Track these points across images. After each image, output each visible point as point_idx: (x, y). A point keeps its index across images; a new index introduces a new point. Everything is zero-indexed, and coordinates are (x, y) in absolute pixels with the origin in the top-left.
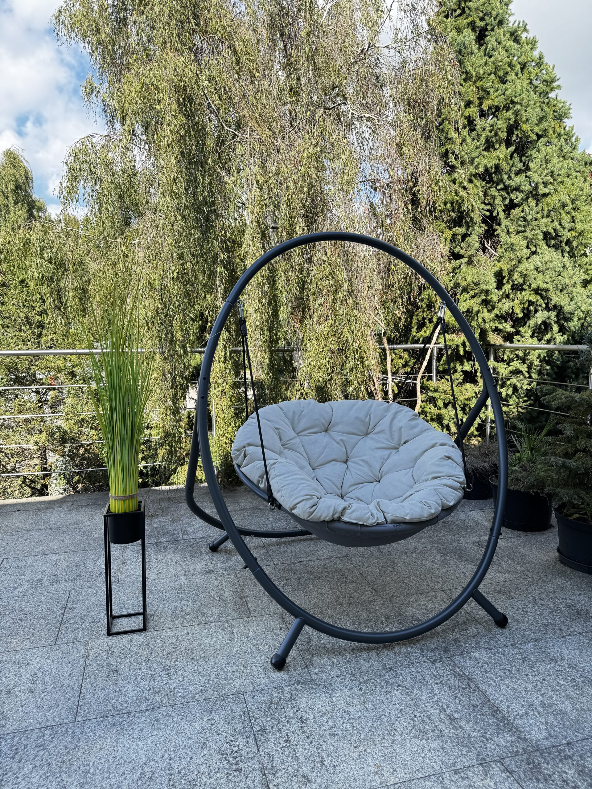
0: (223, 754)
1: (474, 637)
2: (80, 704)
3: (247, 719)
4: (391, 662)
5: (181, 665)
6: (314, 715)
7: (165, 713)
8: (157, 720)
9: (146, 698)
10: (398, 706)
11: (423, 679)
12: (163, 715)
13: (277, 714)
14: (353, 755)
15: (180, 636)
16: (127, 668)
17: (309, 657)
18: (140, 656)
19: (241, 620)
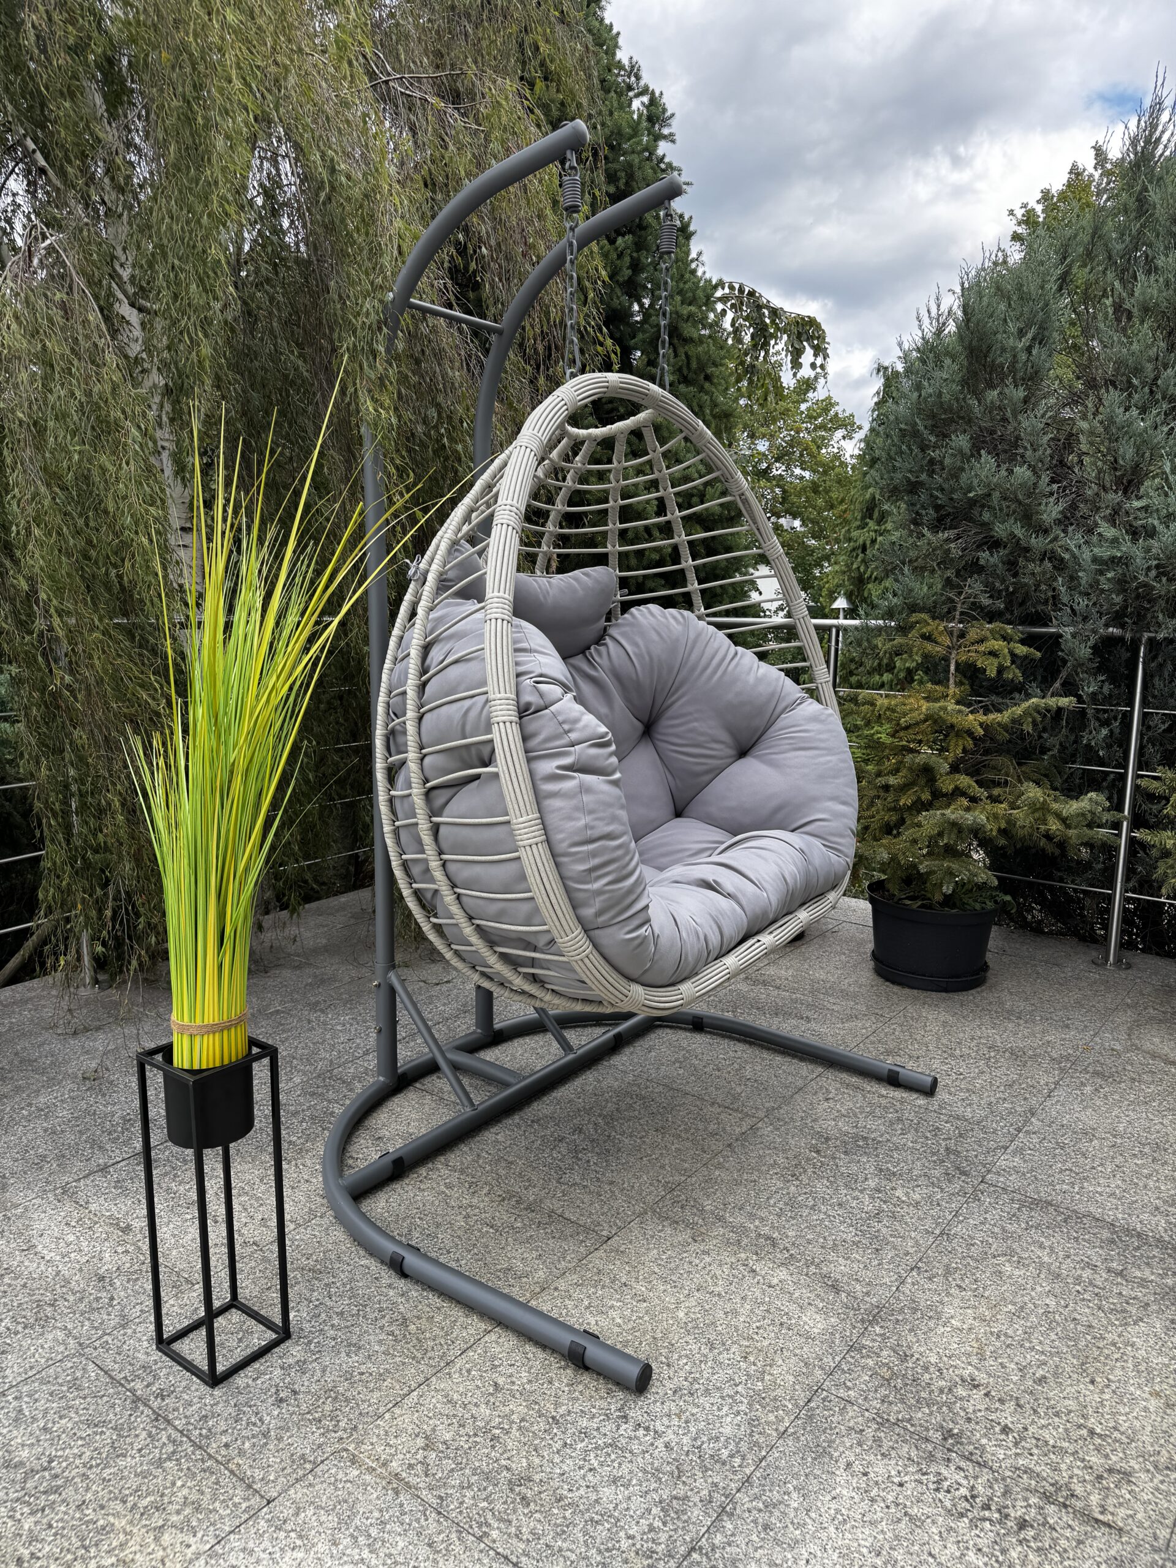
0: (962, 1515)
1: (961, 1135)
3: (897, 1430)
4: (929, 1224)
6: (970, 1364)
7: (761, 1505)
8: (766, 1527)
9: (676, 1498)
10: (1039, 1289)
11: (1004, 1230)
12: (760, 1511)
13: (923, 1394)
14: (1107, 1396)
16: (537, 1461)
17: (813, 1269)
18: (522, 1420)
19: (601, 1253)
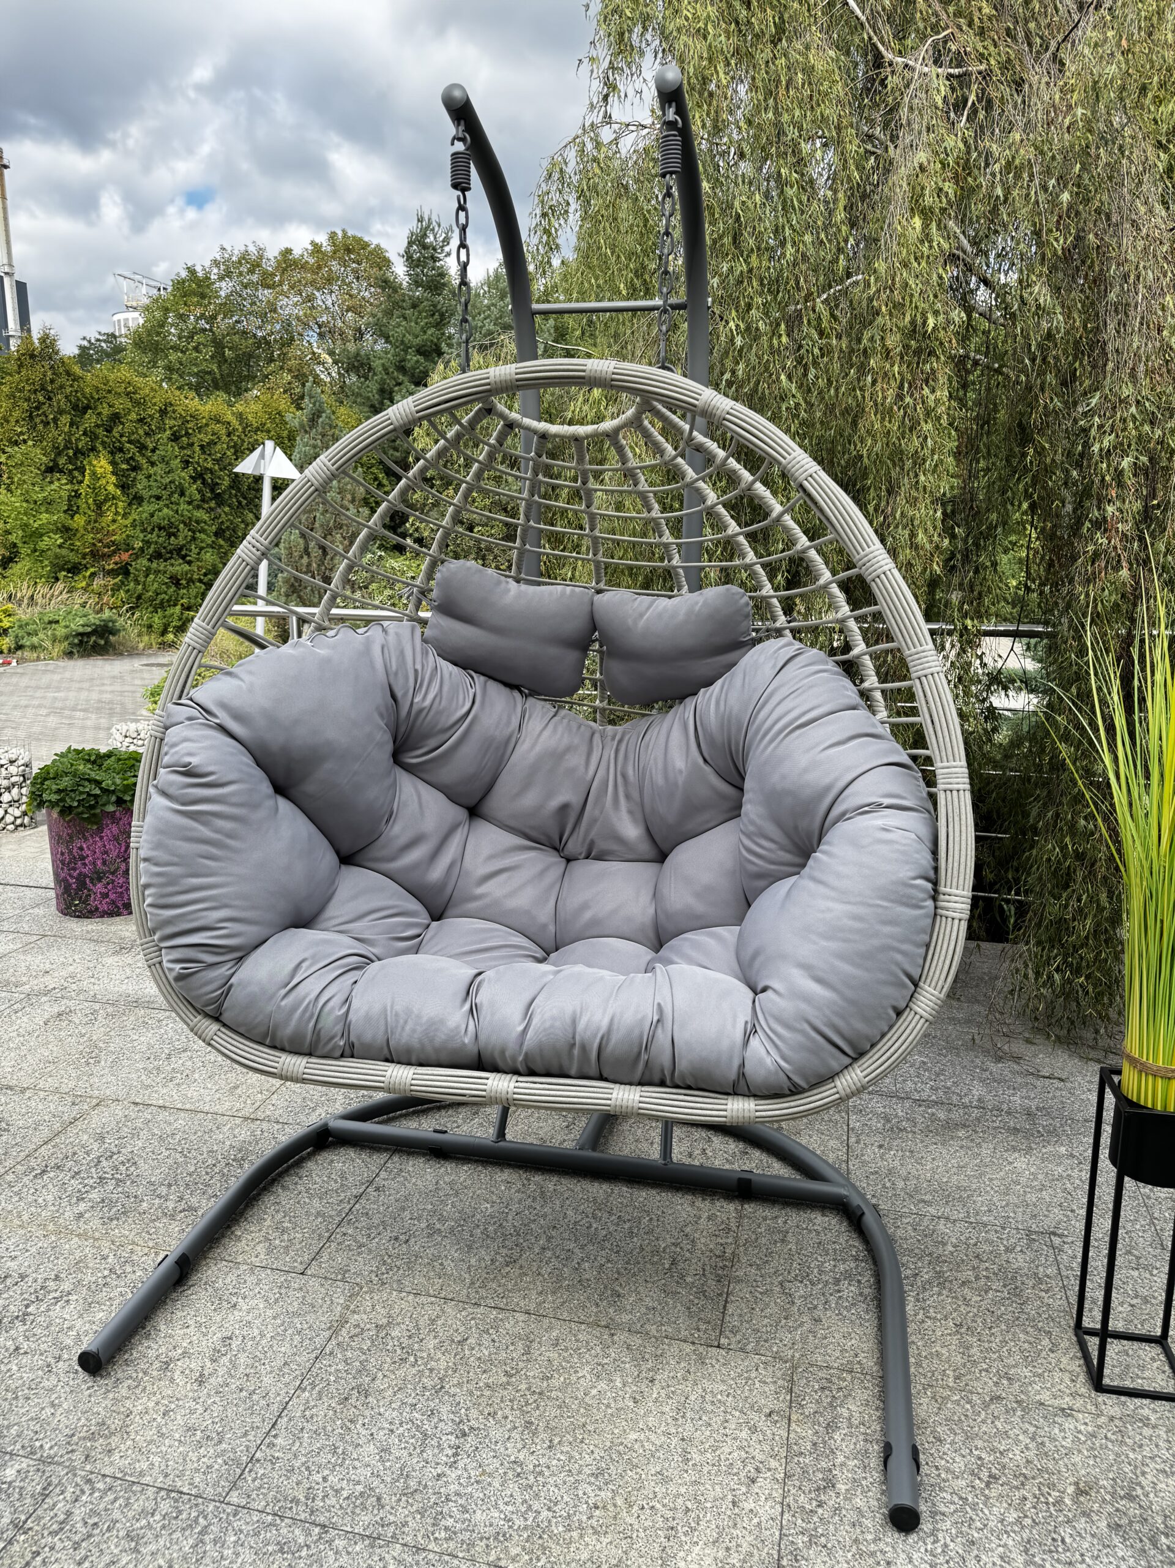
2: (258, 1455)
5: (496, 1433)
9: (379, 1499)
15: (535, 1345)
18: (431, 1369)
19: (688, 1348)
